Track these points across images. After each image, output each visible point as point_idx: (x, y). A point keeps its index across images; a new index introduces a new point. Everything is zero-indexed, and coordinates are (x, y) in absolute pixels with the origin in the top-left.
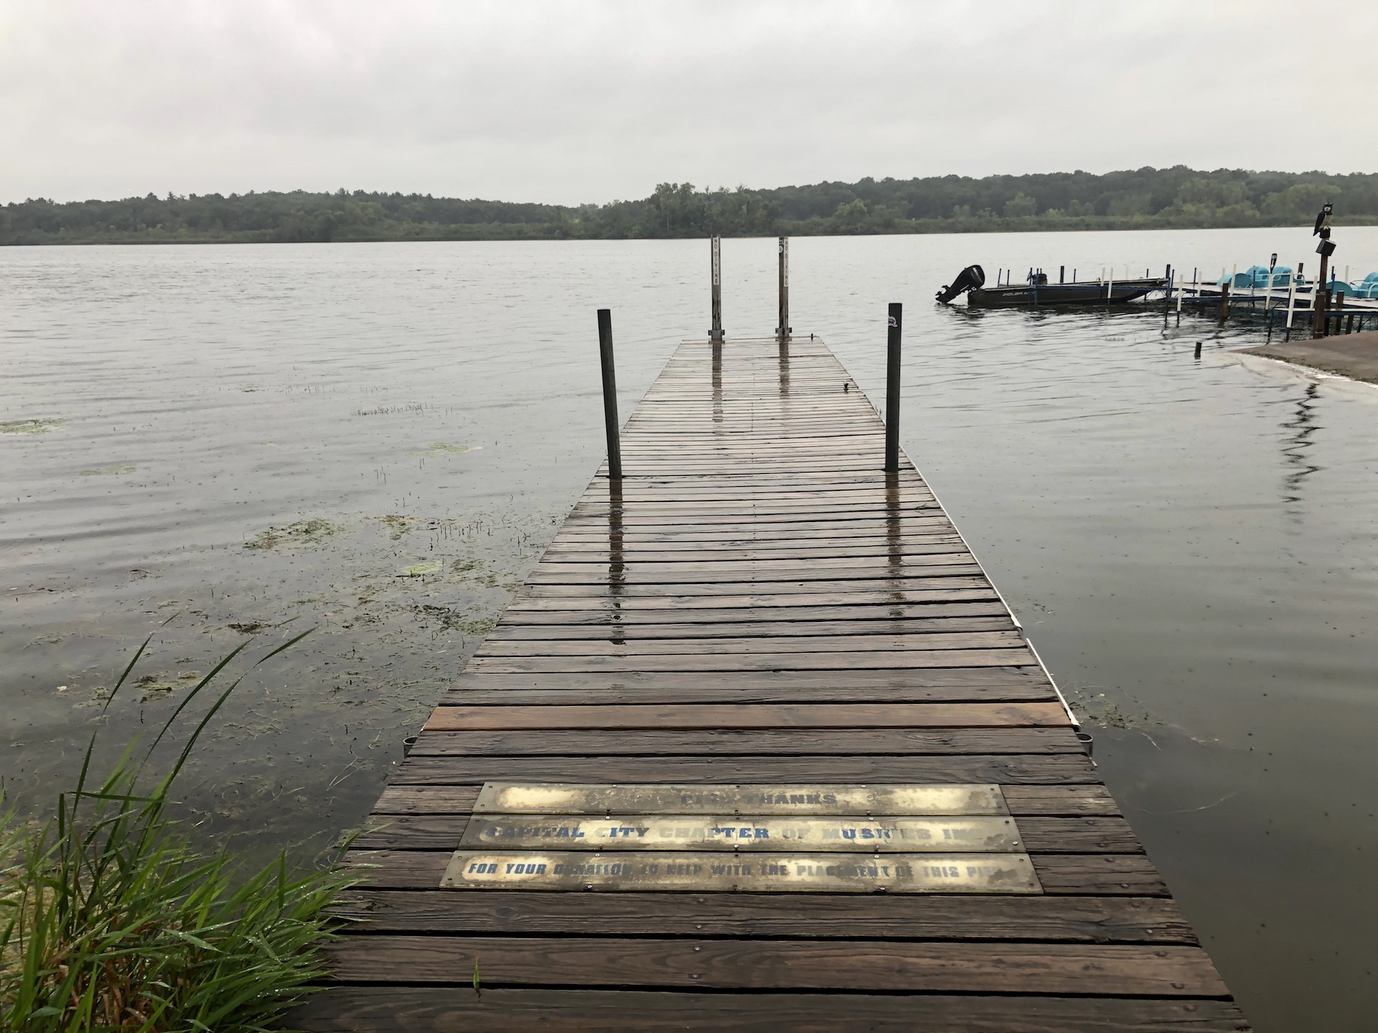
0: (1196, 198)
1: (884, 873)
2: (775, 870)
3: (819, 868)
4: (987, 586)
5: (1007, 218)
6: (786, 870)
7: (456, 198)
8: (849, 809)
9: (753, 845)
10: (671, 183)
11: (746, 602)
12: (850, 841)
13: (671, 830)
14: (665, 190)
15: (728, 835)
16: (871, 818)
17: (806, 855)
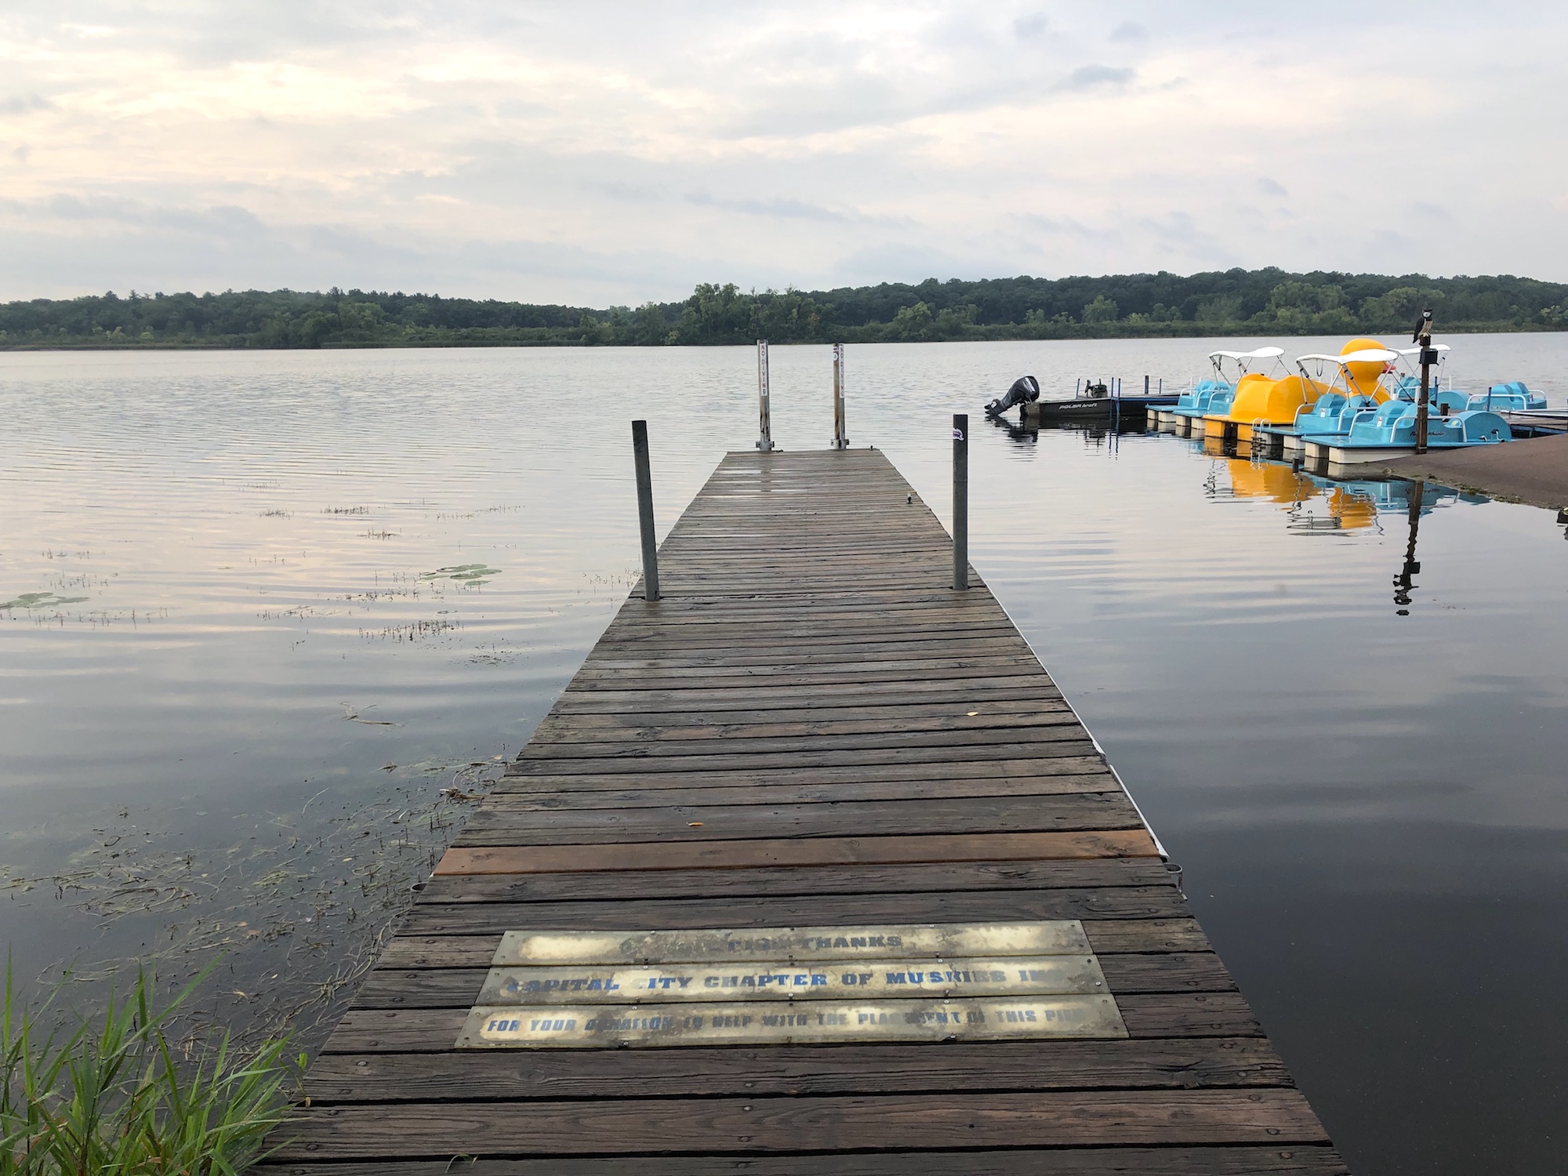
0: (1290, 303)
1: (953, 1020)
2: (833, 1019)
3: (882, 1016)
4: (1067, 709)
5: (1085, 324)
6: (846, 1019)
7: (467, 299)
8: (916, 951)
9: (810, 993)
10: (712, 284)
11: (801, 729)
12: (916, 986)
13: (716, 978)
14: (706, 291)
15: (781, 982)
16: (940, 960)
17: (869, 1002)
